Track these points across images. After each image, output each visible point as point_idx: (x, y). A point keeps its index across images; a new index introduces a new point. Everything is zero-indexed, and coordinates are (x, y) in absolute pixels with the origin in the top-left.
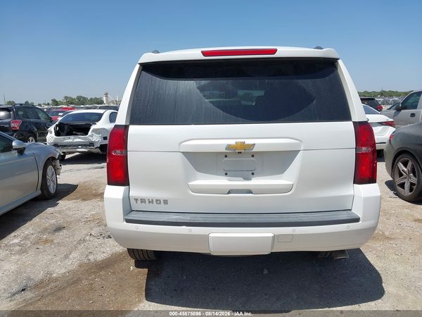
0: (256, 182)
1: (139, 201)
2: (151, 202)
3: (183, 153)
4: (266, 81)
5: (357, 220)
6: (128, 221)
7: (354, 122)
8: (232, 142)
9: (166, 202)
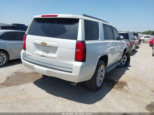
1: (27, 55)
3: (34, 43)
4: (56, 25)
5: (71, 72)
6: (23, 59)
9: (31, 56)
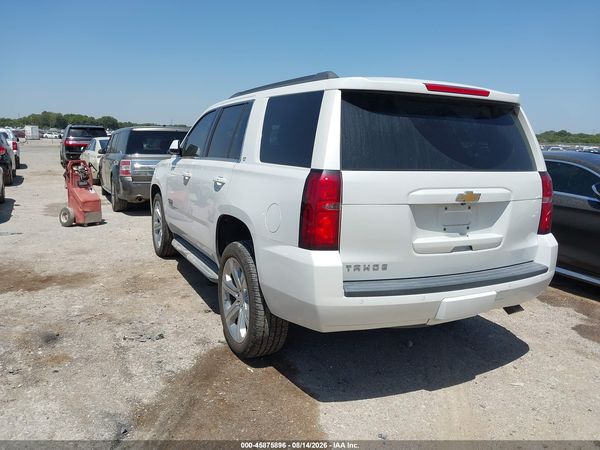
0: (473, 237)
1: (352, 269)
2: (367, 268)
3: (410, 205)
5: (545, 270)
6: (348, 294)
7: (540, 173)
8: (462, 191)
9: (385, 267)
